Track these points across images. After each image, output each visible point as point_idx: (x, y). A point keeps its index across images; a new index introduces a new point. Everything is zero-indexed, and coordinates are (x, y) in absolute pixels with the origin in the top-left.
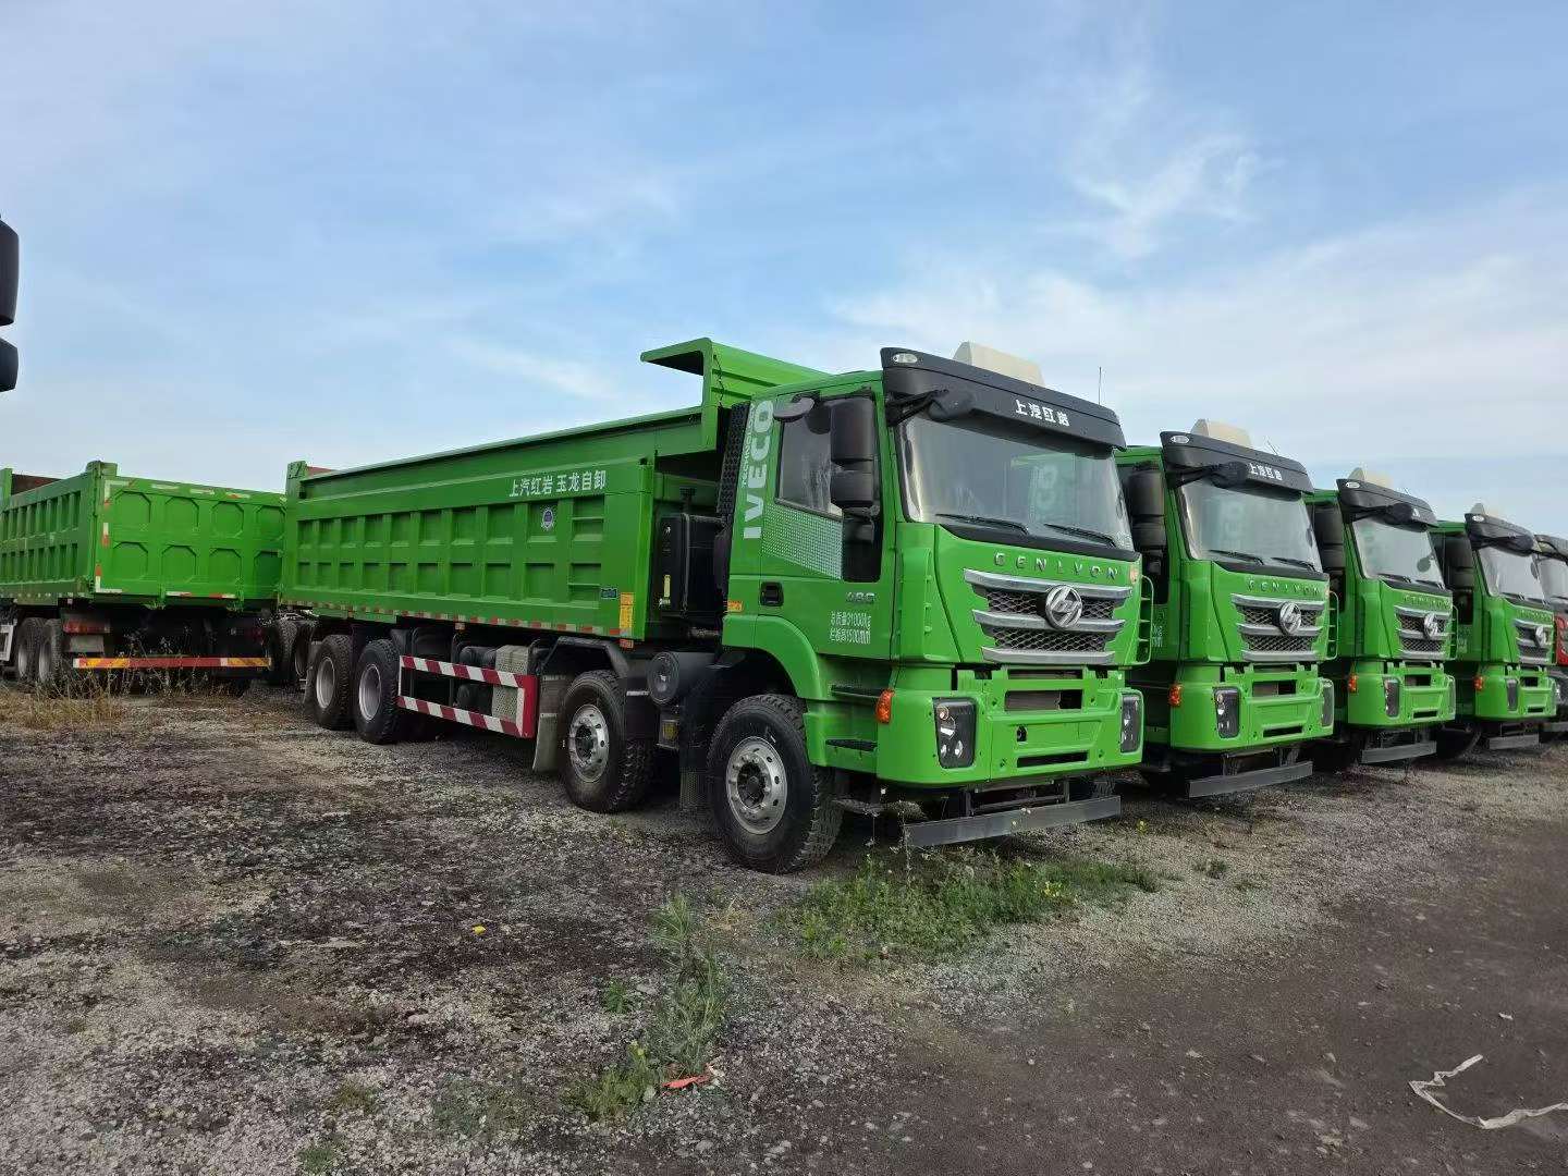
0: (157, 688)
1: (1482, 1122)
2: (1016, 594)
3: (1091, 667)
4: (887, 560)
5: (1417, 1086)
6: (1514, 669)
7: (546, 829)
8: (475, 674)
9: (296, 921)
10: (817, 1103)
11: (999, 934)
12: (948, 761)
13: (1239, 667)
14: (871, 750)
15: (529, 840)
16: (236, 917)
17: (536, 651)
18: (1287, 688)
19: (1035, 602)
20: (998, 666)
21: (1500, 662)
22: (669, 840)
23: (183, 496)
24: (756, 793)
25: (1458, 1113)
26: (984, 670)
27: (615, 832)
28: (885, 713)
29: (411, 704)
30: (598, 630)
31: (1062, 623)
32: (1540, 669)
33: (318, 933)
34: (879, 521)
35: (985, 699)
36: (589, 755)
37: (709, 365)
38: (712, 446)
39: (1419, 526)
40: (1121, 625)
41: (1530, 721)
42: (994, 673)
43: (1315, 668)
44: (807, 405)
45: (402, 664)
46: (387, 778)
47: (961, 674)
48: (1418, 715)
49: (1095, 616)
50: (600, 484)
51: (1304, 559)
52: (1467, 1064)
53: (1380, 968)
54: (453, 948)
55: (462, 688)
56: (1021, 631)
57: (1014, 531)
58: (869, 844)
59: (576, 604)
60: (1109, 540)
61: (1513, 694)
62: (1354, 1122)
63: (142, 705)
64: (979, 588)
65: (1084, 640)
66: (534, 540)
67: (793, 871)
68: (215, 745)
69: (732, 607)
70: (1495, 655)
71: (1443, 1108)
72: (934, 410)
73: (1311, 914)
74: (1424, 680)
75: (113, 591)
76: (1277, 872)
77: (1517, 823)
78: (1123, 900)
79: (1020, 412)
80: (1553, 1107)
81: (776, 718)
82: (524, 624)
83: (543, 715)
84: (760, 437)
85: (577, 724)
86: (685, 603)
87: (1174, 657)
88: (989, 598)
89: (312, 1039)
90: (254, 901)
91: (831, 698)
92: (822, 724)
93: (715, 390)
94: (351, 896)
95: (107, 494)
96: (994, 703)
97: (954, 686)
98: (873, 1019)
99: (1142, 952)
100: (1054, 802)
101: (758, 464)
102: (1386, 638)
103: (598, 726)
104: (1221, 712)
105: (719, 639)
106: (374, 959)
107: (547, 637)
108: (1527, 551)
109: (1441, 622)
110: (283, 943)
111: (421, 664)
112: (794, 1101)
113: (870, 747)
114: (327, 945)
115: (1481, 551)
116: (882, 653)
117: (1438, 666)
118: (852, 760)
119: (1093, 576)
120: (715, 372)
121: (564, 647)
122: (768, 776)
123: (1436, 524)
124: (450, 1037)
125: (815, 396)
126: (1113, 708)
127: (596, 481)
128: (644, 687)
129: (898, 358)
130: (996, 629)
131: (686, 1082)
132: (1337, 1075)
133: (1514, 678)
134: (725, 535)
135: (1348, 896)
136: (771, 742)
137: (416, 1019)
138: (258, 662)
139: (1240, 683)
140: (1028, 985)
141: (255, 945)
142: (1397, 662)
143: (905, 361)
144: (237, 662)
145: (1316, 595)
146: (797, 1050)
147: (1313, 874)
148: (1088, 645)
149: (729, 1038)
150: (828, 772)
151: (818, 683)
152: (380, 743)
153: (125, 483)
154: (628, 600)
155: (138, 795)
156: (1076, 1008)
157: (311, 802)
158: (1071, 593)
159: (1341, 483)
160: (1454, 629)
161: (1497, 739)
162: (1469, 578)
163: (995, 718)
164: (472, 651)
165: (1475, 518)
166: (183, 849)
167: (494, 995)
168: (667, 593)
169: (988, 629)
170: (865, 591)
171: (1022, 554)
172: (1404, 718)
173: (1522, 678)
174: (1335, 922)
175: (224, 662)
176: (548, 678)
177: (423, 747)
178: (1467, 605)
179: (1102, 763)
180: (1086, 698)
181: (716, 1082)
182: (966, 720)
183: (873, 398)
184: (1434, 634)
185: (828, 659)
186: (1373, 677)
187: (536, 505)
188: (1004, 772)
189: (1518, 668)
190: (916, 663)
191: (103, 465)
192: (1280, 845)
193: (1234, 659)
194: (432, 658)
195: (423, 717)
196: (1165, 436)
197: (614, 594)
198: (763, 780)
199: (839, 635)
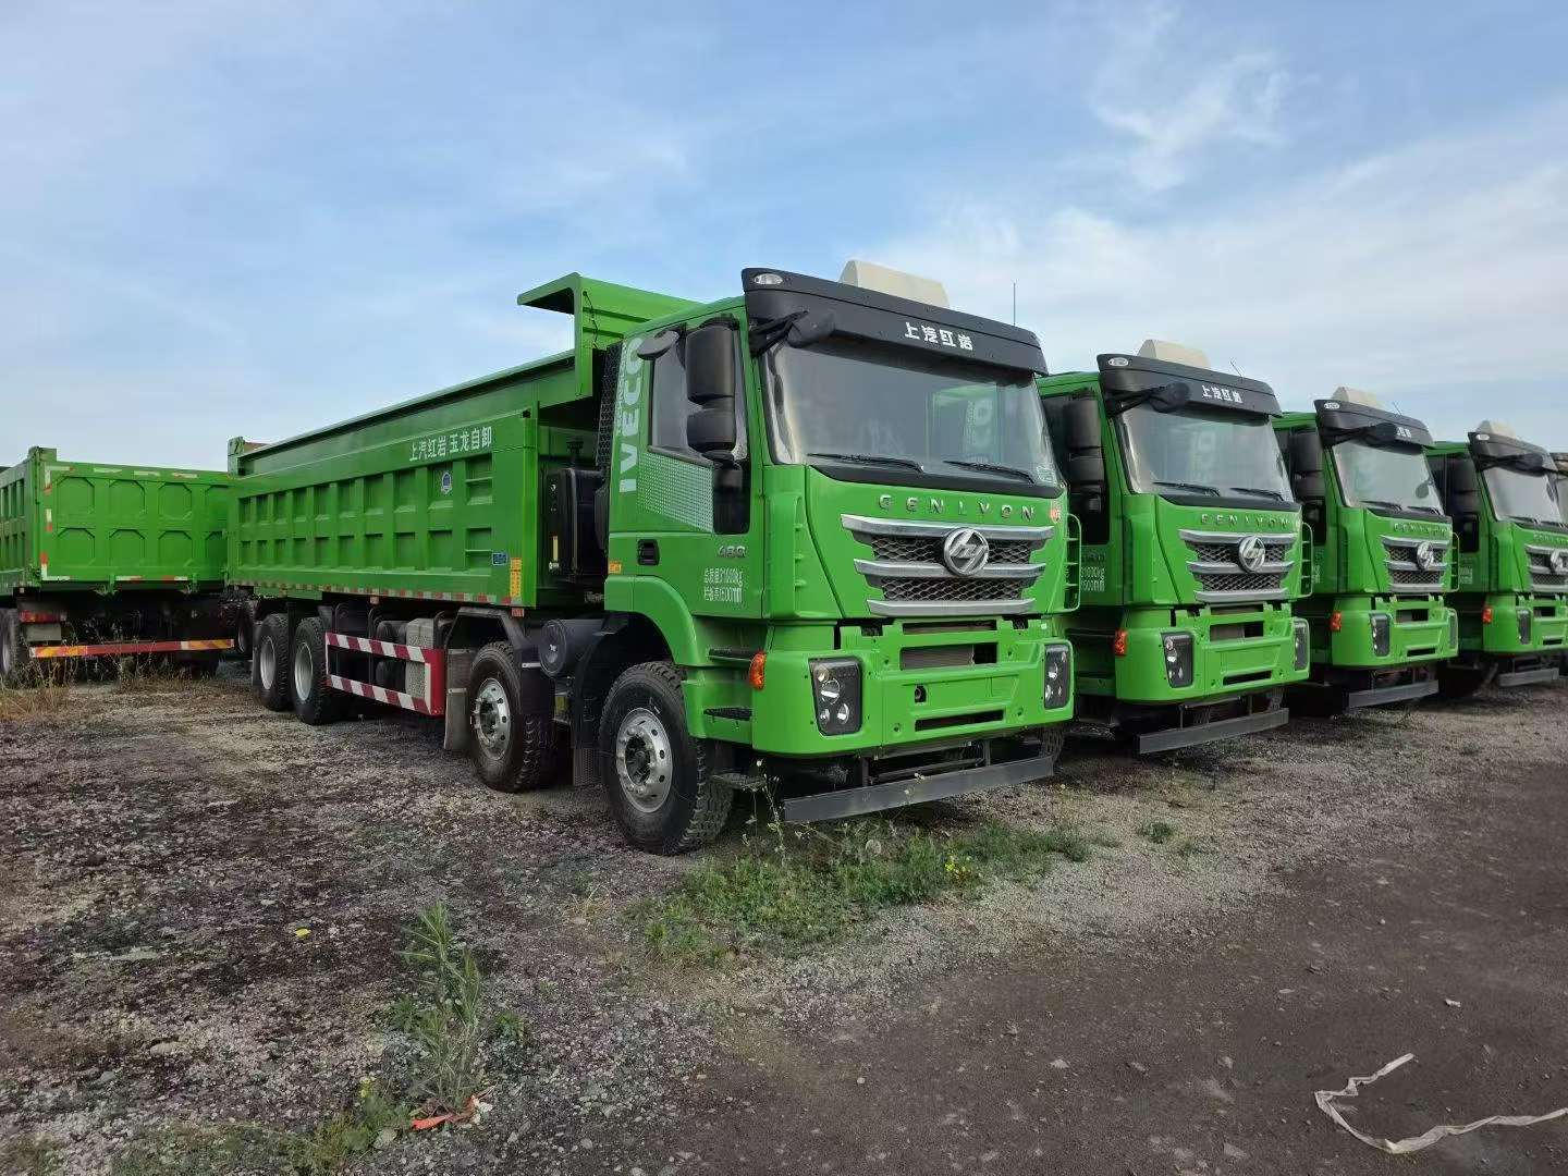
0: (111, 676)
1: (1390, 1144)
2: (910, 540)
3: (1006, 617)
4: (755, 507)
5: (1322, 1098)
6: (1527, 598)
7: (441, 812)
8: (389, 649)
9: (108, 929)
10: (588, 1144)
11: (886, 917)
12: (831, 727)
13: (1193, 609)
14: (747, 719)
15: (416, 825)
16: (45, 925)
17: (441, 623)
18: (1254, 630)
19: (931, 547)
20: (890, 620)
21: (1509, 592)
22: (569, 821)
23: (127, 479)
24: (643, 771)
25: (1364, 1133)
26: (872, 625)
27: (514, 814)
28: (758, 676)
29: (337, 682)
30: (492, 599)
31: (964, 570)
32: (1557, 597)
33: (119, 943)
34: (746, 465)
35: (872, 657)
36: (491, 732)
37: (580, 302)
38: (588, 392)
39: (1411, 448)
40: (1041, 569)
41: (1545, 654)
42: (885, 628)
43: (1286, 607)
44: (672, 337)
45: (327, 643)
46: (301, 761)
47: (844, 630)
48: (1412, 653)
49: (1008, 560)
50: (487, 442)
51: (1272, 489)
52: (1391, 1066)
53: (1315, 945)
54: (259, 956)
55: (381, 664)
56: (916, 581)
57: (907, 470)
58: (750, 822)
59: (472, 573)
60: (1025, 476)
61: (1525, 626)
62: (1229, 1150)
63: (99, 692)
64: (859, 535)
65: (996, 587)
66: (435, 506)
67: (682, 852)
68: (145, 731)
69: (612, 568)
70: (1503, 584)
71: (1348, 1127)
72: (792, 336)
73: (1254, 882)
74: (1421, 615)
75: (61, 578)
76: (1231, 832)
77: (1520, 766)
78: (1043, 873)
79: (910, 335)
80: (1485, 1121)
81: (660, 687)
82: (427, 595)
83: (452, 691)
84: (633, 379)
85: (479, 700)
86: (575, 566)
87: (1118, 602)
88: (874, 546)
89: (26, 1078)
90: (76, 905)
91: (711, 664)
92: (701, 691)
93: (586, 330)
94: (184, 897)
95: (48, 480)
96: (887, 662)
97: (837, 645)
98: (697, 1031)
99: (1042, 935)
100: (972, 766)
101: (630, 409)
102: (1372, 570)
103: (500, 701)
104: (1172, 659)
105: (601, 604)
106: (161, 975)
107: (449, 608)
108: (1539, 471)
109: (1438, 552)
110: (78, 955)
111: (343, 641)
112: (560, 1142)
113: (745, 715)
114: (124, 957)
115: (1485, 472)
116: (753, 613)
117: (1437, 599)
118: (728, 730)
119: (1004, 518)
120: (585, 310)
121: (464, 618)
122: (653, 751)
123: (1433, 445)
124: (190, 1072)
125: (682, 331)
126: (1033, 661)
127: (483, 440)
128: (535, 659)
129: (760, 280)
130: (884, 580)
131: (438, 1120)
132: (1228, 1086)
133: (1526, 608)
134: (604, 487)
135: (1306, 859)
136: (655, 712)
137: (162, 1048)
138: (220, 644)
139: (1195, 627)
140: (896, 980)
141: (41, 961)
142: (1386, 597)
143: (769, 282)
144: (198, 645)
145: (1284, 528)
146: (591, 1074)
147: (1272, 834)
148: (1002, 593)
149: (518, 1062)
150: (708, 744)
151: (695, 647)
152: (314, 723)
153: (67, 469)
154: (516, 564)
155: (27, 789)
156: (941, 1008)
157: (206, 791)
158: (974, 535)
159: (1319, 404)
160: (1455, 558)
161: (1509, 675)
162: (1473, 502)
163: (885, 676)
164: (389, 626)
165: (1479, 437)
166: (35, 849)
167: (271, 1015)
168: (556, 557)
169: (873, 579)
170: (734, 544)
171: (911, 495)
172: (1396, 657)
173: (1536, 609)
174: (1280, 890)
175: (185, 645)
176: (454, 652)
177: (348, 728)
178: (1470, 532)
179: (1021, 721)
180: (1001, 652)
181: (477, 1119)
182: (852, 681)
183: (735, 326)
184: (1430, 564)
185: (706, 621)
186: (1359, 616)
187: (436, 467)
188: (899, 737)
189: (1532, 598)
190: (787, 622)
191: (41, 450)
192: (1245, 802)
193: (1186, 600)
194: (353, 634)
195: (348, 696)
196: (1103, 360)
197: (502, 559)
198: (649, 754)
199: (710, 595)
